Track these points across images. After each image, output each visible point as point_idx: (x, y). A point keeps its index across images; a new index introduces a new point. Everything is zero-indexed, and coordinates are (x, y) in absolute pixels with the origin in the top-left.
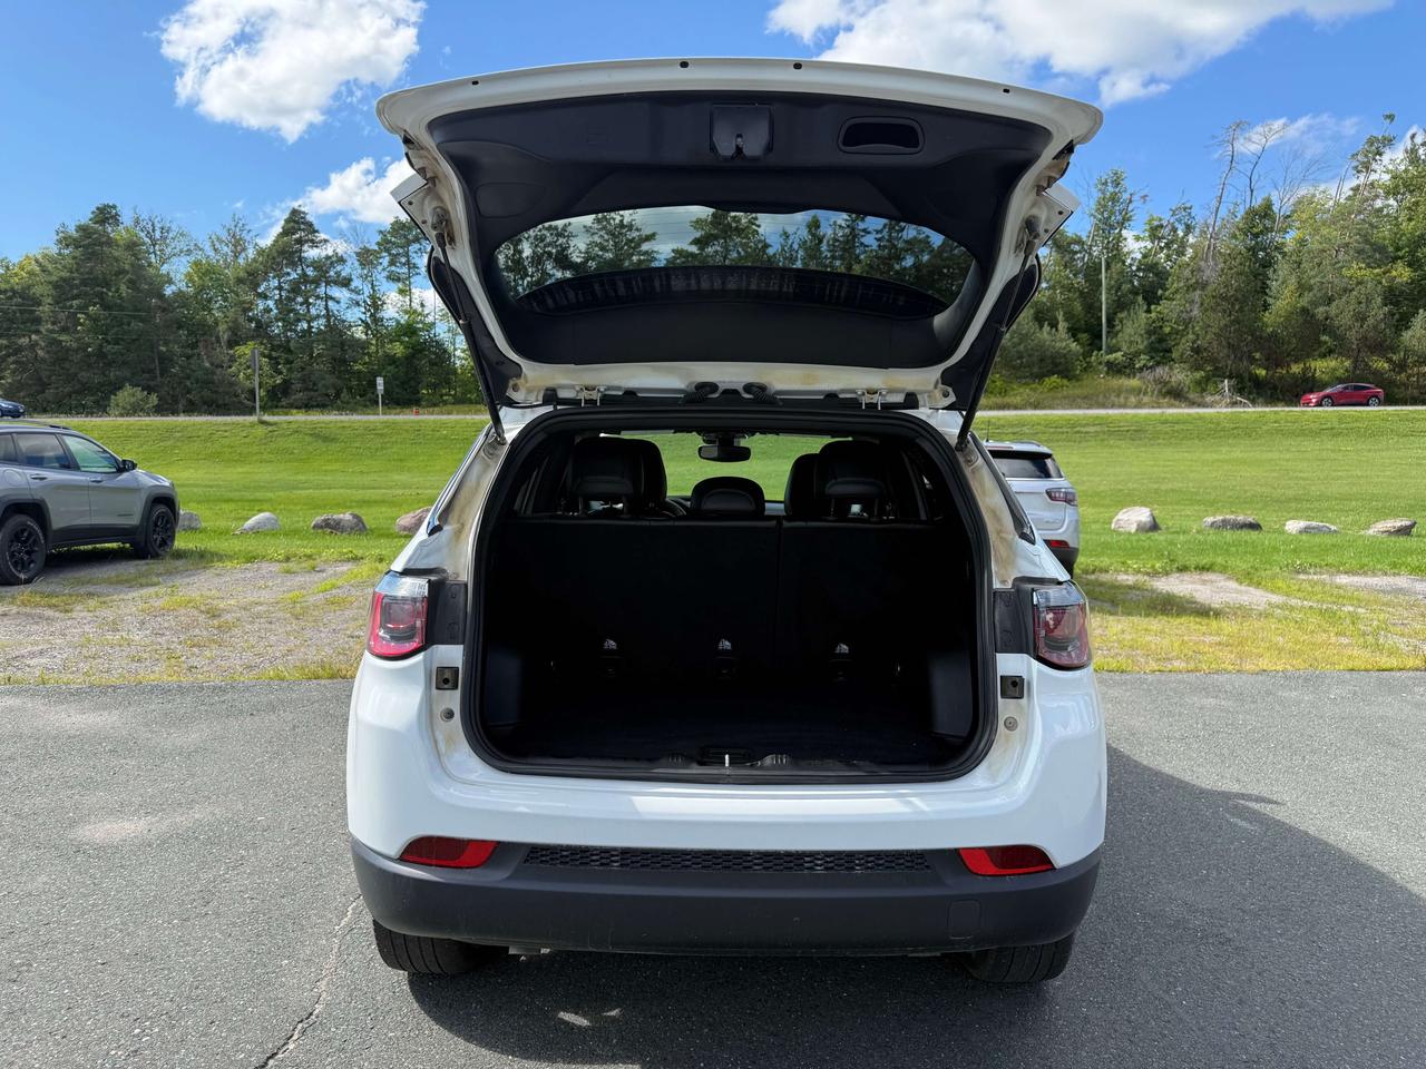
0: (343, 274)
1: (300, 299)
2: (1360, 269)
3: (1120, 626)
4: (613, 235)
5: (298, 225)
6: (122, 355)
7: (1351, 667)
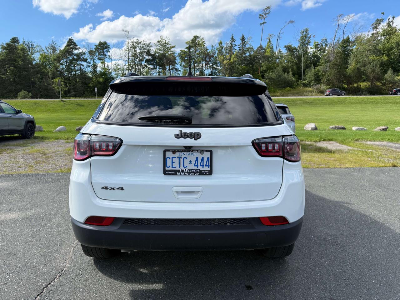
0: (85, 58)
1: (72, 65)
2: (374, 57)
3: (306, 156)
4: (163, 46)
5: (71, 44)
6: (21, 81)
7: (372, 166)
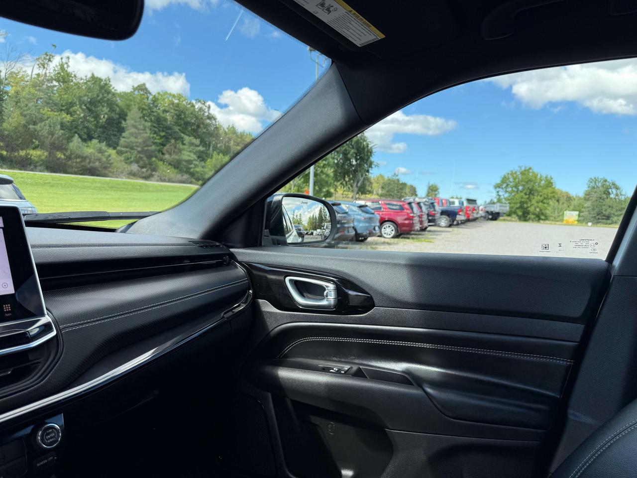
2: (48, 111)
